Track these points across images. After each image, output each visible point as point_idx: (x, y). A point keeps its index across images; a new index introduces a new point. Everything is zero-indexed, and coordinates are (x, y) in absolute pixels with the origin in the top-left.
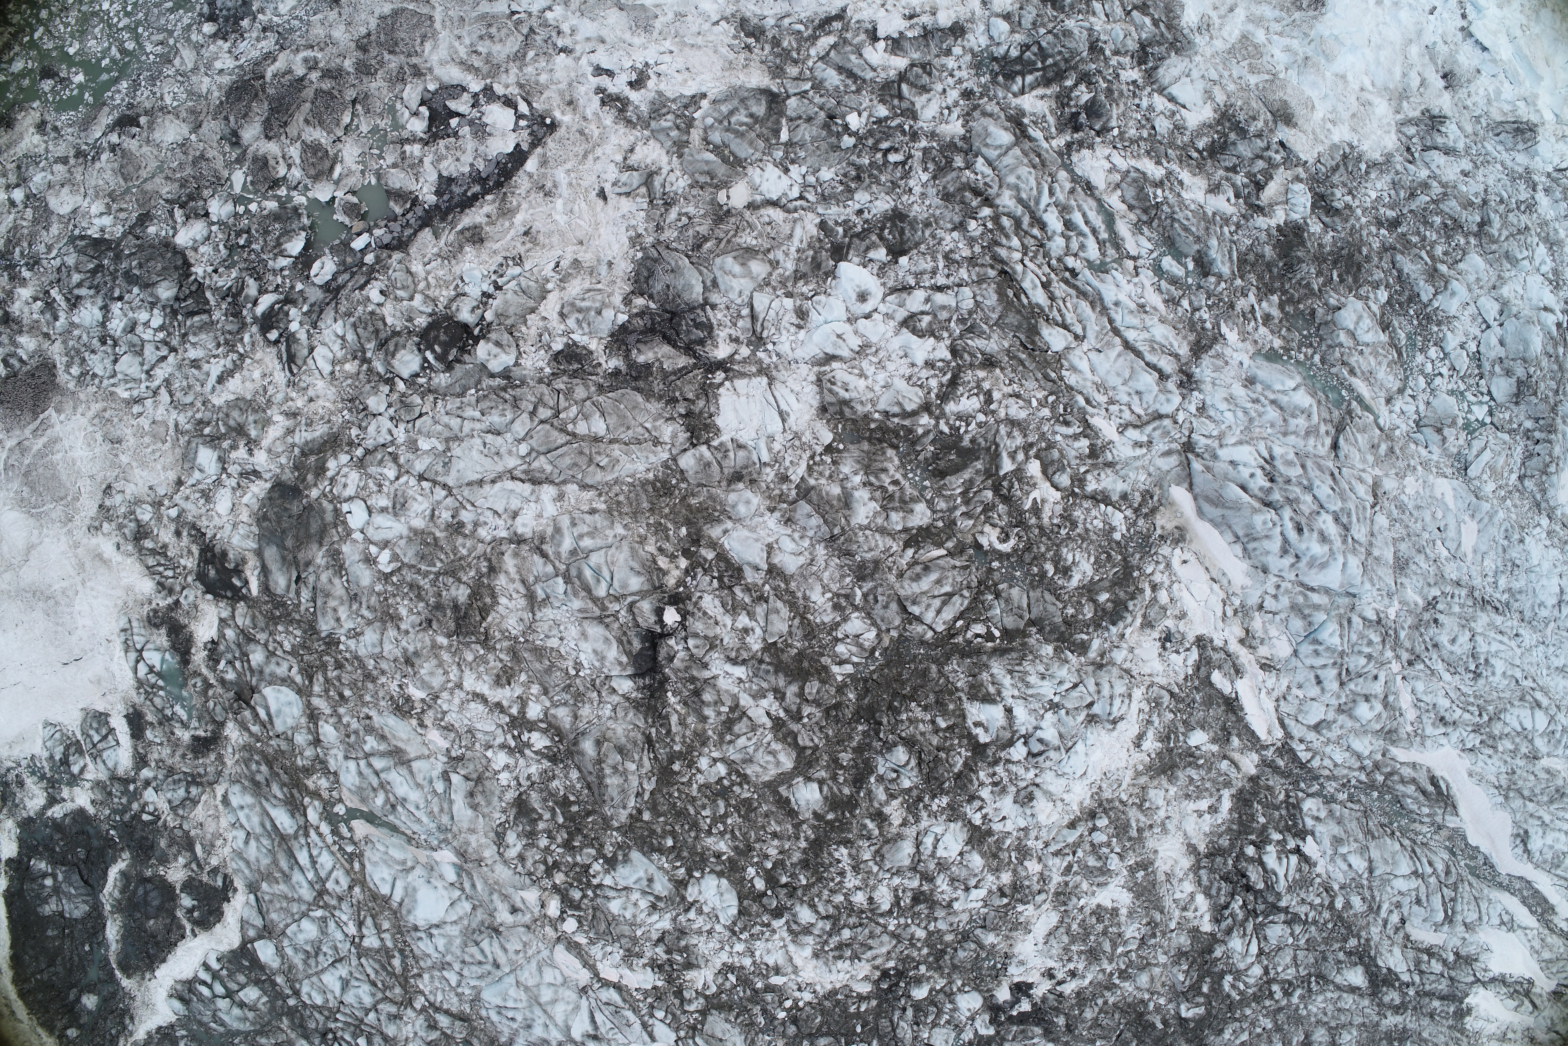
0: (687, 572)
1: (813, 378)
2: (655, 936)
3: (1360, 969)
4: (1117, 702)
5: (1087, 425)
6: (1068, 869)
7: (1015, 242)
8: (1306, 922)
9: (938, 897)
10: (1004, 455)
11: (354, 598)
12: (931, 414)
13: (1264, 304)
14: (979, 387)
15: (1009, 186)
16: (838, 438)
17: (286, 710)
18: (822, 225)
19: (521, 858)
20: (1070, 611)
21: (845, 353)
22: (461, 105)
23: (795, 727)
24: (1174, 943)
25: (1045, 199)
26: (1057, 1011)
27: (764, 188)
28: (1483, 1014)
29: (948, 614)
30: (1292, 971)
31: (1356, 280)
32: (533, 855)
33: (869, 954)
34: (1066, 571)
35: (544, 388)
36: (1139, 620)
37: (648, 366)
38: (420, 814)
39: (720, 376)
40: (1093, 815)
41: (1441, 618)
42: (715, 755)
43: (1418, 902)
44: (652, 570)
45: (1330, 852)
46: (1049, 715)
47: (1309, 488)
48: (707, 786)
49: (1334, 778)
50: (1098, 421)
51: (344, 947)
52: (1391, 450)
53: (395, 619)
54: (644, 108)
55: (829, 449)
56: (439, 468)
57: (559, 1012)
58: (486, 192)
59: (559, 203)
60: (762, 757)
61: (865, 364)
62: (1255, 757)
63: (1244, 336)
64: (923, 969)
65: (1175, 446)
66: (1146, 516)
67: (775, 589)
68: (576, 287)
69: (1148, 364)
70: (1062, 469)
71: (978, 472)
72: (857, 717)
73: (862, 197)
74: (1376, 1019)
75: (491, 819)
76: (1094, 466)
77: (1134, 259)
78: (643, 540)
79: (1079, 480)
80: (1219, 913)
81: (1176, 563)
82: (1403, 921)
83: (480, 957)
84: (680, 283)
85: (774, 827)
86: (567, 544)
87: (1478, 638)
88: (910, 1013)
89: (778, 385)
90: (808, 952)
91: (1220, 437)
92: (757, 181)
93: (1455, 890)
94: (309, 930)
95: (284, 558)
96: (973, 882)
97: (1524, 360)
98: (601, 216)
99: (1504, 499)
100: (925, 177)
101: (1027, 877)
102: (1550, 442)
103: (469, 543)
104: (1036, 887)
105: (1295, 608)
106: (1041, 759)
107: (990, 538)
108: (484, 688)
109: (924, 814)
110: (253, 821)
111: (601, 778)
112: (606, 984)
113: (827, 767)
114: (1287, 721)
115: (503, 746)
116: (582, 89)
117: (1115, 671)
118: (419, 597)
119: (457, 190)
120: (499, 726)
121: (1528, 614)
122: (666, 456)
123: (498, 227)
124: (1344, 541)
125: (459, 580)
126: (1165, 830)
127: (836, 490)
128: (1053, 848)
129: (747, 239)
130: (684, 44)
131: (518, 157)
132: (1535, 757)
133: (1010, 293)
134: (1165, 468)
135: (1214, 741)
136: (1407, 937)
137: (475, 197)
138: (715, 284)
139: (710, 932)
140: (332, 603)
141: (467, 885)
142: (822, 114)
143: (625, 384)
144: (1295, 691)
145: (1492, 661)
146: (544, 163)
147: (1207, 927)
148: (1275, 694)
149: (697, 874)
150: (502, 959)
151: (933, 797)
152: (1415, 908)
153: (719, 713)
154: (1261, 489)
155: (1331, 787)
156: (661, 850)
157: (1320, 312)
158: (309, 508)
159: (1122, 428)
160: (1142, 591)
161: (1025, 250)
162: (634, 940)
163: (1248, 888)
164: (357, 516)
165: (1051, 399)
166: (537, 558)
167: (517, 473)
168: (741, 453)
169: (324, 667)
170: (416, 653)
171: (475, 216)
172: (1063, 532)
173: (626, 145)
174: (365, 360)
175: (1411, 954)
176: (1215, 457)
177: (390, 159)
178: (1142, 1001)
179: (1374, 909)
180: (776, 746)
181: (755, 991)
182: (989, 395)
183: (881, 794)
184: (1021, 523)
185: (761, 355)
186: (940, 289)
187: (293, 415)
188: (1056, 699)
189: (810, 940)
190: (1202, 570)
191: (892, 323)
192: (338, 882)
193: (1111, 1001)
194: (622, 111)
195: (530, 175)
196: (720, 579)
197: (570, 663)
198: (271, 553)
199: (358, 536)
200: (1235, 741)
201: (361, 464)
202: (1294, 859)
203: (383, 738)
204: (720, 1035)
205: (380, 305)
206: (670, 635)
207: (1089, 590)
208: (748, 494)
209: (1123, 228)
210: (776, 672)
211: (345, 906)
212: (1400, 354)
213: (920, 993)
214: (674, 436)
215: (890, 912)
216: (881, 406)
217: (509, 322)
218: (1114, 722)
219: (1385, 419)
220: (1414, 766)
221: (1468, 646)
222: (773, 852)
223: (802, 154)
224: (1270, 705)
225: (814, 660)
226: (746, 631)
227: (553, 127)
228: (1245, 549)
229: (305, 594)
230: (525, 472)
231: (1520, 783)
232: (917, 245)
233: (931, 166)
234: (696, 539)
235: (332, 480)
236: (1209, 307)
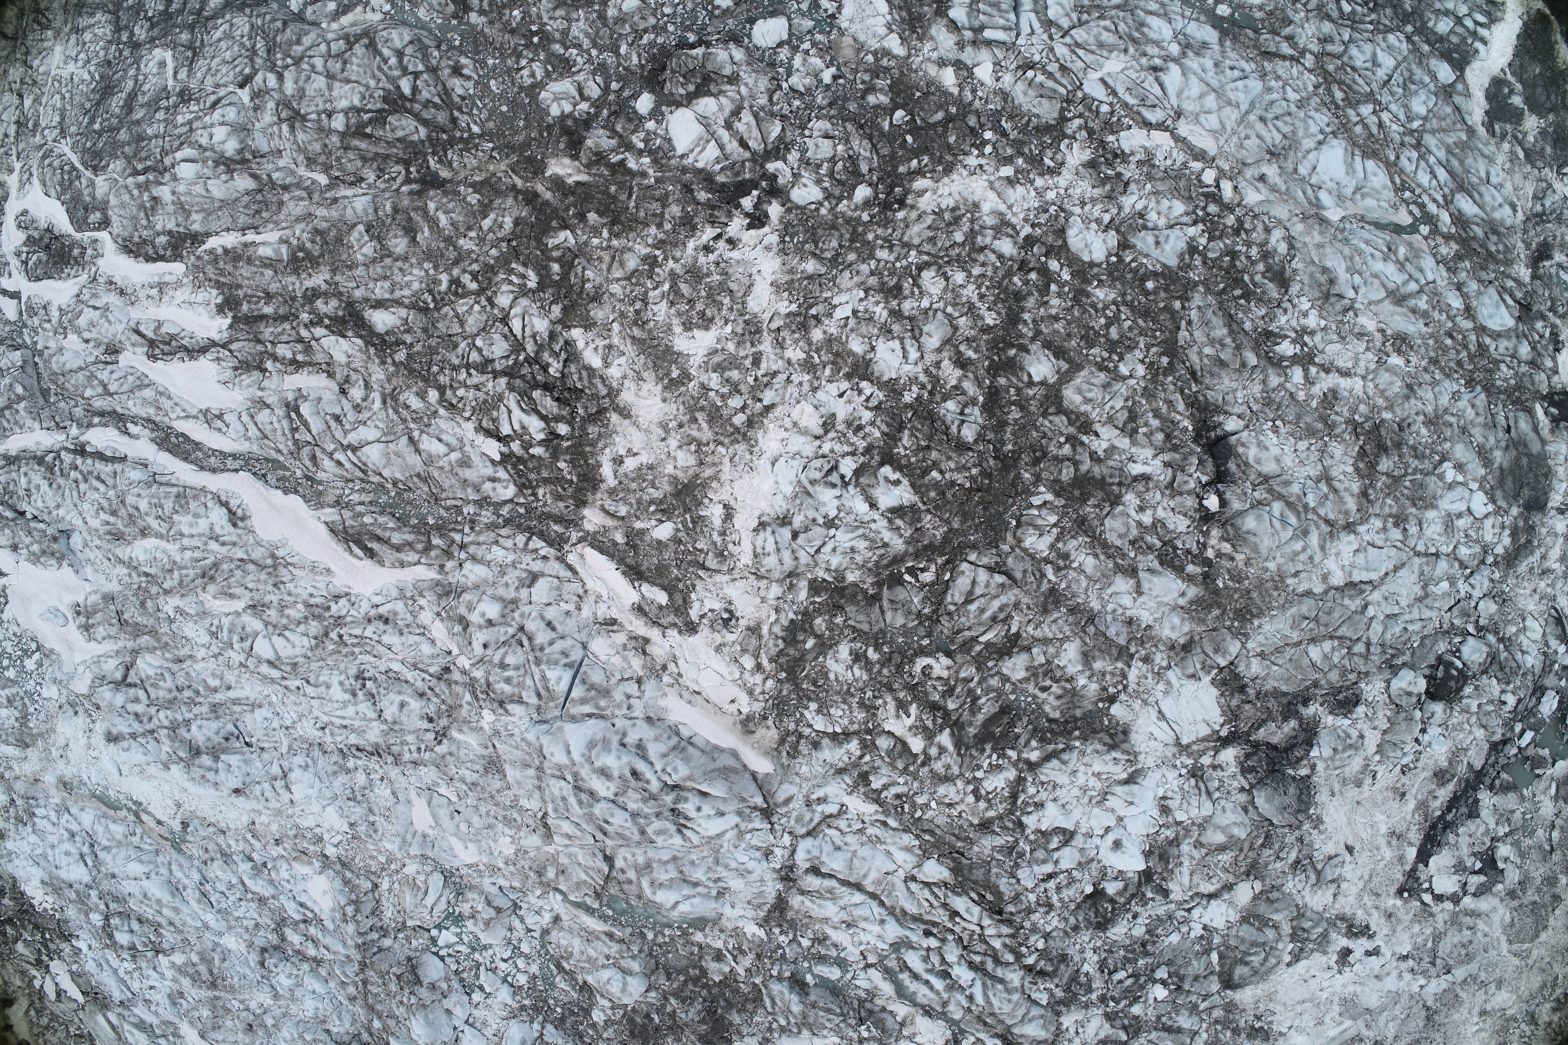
0: (1205, 546)
1: (1141, 758)
2: (1133, 187)
3: (381, 328)
4: (770, 547)
5: (877, 801)
6: (756, 362)
7: (997, 944)
8: (468, 366)
9: (878, 297)
10: (951, 748)
11: (1464, 430)
12: (1028, 762)
13: (727, 969)
14: (989, 801)
15: (1016, 990)
16: (1106, 712)
17: (1492, 310)
18: (1166, 893)
19: (1267, 230)
20: (839, 620)
21: (1119, 790)
22: (1475, 880)
23: (1071, 430)
24: (608, 308)
25: (978, 991)
26: (710, 206)
27: (1224, 906)
28: (201, 309)
29: (962, 583)
30: (461, 309)
31: (631, 1021)
32: (1258, 235)
33: (929, 220)
34: (858, 657)
35: (1363, 669)
36: (765, 630)
37: (1285, 719)
38: (1369, 250)
39: (1224, 733)
40: (750, 423)
41: (426, 725)
42: (1133, 382)
43: (337, 418)
44: (1236, 537)
45: (468, 448)
46: (833, 513)
47: (635, 815)
48: (1130, 349)
49: (492, 527)
50: (869, 809)
51: (1385, 98)
52: (540, 874)
53: (1429, 422)
54: (1334, 935)
55: (1112, 699)
56: (1426, 569)
57: (1196, 88)
58: (1442, 817)
59: (1383, 829)
60: (1096, 394)
61: (1098, 785)
62: (588, 526)
63: (737, 932)
64: (865, 217)
65: (783, 810)
66: (788, 733)
67: (1124, 556)
68: (1356, 764)
69: (831, 876)
70: (889, 752)
71: (970, 724)
72: (1016, 456)
73: (1139, 931)
74: (338, 278)
75: (1303, 261)
76: (856, 765)
77: (868, 966)
78: (1248, 563)
79: (867, 747)
80: (571, 354)
81: (743, 699)
82: (343, 392)
83: (1279, 124)
84: (1278, 800)
85: (1059, 326)
86: (1314, 539)
87: (374, 715)
88: (864, 168)
89: (1171, 741)
90: (986, 208)
91: (741, 834)
92: (1231, 911)
93: (296, 442)
94: (1419, 106)
95: (1526, 446)
96: (852, 322)
97: (424, 1006)
98: (1347, 831)
99: (390, 861)
100: (1086, 968)
101: (796, 341)
102: (361, 934)
103: (1387, 510)
104: (785, 333)
105: (605, 693)
106: (827, 467)
107: (940, 666)
108: (1344, 383)
109: (923, 378)
110: (1491, 196)
111: (1231, 332)
112: (1161, 126)
113: (1028, 400)
114: (569, 574)
115: (1312, 333)
116: (1385, 931)
117: (777, 575)
118: (1414, 448)
119: (1464, 810)
120: (1322, 352)
121: (316, 752)
122: (1250, 645)
123: (1425, 791)
124: (576, 776)
125: (1387, 475)
126: (664, 426)
127: (1098, 665)
128: (782, 377)
129: (1226, 858)
130: (1311, 1000)
131: (1423, 856)
132: (256, 608)
133: (989, 897)
134: (786, 786)
135: (642, 532)
136: (331, 375)
137: (1449, 809)
138: (1245, 810)
139: (1083, 204)
140: (1481, 419)
141: (1309, 191)
142: (1186, 987)
143: (1296, 696)
144: (571, 607)
145: (348, 696)
146: (1401, 859)
147: (576, 334)
148: (592, 599)
149: (1114, 259)
150: (1259, 126)
151: (919, 398)
152: (338, 411)
153: (1146, 424)
154: (686, 800)
155: (487, 516)
156: (1155, 275)
157: (662, 980)
158: (1516, 496)
159: (843, 809)
160: (771, 660)
161: (983, 939)
162: (1150, 178)
163: (547, 387)
164: (1480, 503)
165: (918, 814)
166: (1331, 516)
167: (1368, 588)
168: (1191, 671)
169: (1471, 357)
170: (1407, 398)
171: (1445, 794)
172: (869, 694)
173: (1341, 899)
174: (1501, 640)
175: (319, 357)
176: (739, 813)
177: (1518, 815)
178: (617, 236)
179: (391, 398)
180: (1083, 408)
181: (1020, 154)
182: (978, 798)
183: (969, 387)
184: (912, 688)
185: (1190, 762)
186: (1050, 876)
187: (1545, 572)
188: (832, 532)
189: (990, 221)
190: (713, 698)
191: (1083, 830)
192: (1408, 161)
193: (653, 230)
194: (1351, 926)
195: (1410, 844)
196: (1175, 548)
197: (1283, 430)
198: (1535, 447)
199: (1475, 486)
200: (620, 538)
201: (1486, 550)
202: (506, 430)
203: (1414, 311)
204: (1044, 101)
205: (1503, 692)
206: (1209, 484)
207: (825, 646)
208: (1174, 636)
209: (887, 988)
210: (1103, 478)
211: (1397, 138)
212: (559, 966)
213: (862, 192)
214: (1248, 666)
215: (920, 268)
216: (1076, 753)
217: (1403, 715)
218: (762, 525)
219: (555, 902)
220: (402, 565)
221: (383, 704)
222: (1055, 301)
223: (1197, 947)
224: (590, 585)
225: (1070, 498)
226: (1141, 509)
227: (1400, 892)
228: (677, 734)
229: (1501, 419)
230: (1362, 591)
231: (263, 576)
232: (1079, 907)
233: (1083, 979)
234: (1207, 579)
235: (1503, 527)
236: (779, 947)
